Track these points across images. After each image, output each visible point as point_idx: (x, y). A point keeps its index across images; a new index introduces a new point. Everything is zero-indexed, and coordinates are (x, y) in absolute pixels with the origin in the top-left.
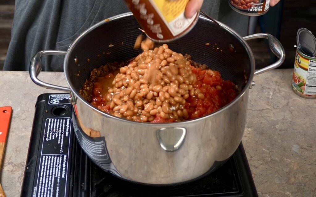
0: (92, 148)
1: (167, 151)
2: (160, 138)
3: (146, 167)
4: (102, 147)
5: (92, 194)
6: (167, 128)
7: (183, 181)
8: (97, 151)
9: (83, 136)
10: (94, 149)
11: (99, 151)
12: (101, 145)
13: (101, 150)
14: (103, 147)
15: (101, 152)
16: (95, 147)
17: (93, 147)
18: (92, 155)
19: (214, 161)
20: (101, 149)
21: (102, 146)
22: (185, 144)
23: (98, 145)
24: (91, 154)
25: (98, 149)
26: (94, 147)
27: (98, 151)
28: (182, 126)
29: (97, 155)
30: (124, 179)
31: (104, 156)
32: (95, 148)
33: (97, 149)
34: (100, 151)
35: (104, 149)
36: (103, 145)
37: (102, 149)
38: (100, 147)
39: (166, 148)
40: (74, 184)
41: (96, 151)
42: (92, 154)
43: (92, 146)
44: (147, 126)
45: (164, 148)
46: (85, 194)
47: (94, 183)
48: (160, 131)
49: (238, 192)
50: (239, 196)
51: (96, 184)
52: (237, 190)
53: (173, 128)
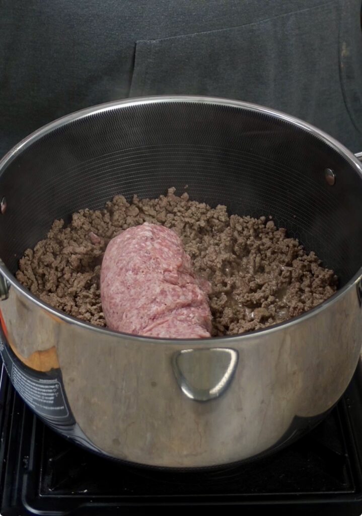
0: (34, 391)
1: (195, 400)
2: (181, 374)
3: (149, 436)
4: (55, 390)
5: (43, 479)
6: (195, 350)
8: (45, 399)
9: (13, 363)
10: (37, 394)
11: (49, 400)
12: (53, 387)
13: (52, 398)
14: (56, 392)
15: (52, 402)
16: (39, 389)
17: (34, 389)
18: (34, 406)
20: (52, 394)
21: (55, 388)
22: (234, 385)
23: (47, 387)
24: (32, 403)
25: (45, 394)
26: (37, 391)
27: (47, 400)
28: (231, 345)
29: (45, 407)
31: (60, 410)
32: (39, 393)
33: (43, 394)
34: (52, 400)
35: (60, 395)
36: (56, 386)
37: (55, 396)
38: (51, 391)
39: (194, 396)
40: (8, 456)
41: (41, 398)
42: (34, 403)
43: (32, 388)
44: (152, 344)
45: (190, 396)
46: (29, 479)
47: (50, 458)
48: (180, 354)
49: (353, 492)
50: (355, 500)
51: (53, 461)
52: (351, 488)
53: (208, 349)
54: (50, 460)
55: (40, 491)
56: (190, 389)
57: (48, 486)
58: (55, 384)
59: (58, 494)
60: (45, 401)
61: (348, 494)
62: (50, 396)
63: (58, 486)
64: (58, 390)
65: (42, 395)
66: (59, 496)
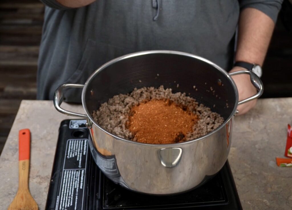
1: (166, 167)
2: (161, 156)
3: (149, 181)
5: (104, 202)
6: (167, 148)
9: (97, 154)
15: (112, 168)
19: (205, 175)
24: (104, 169)
25: (109, 165)
27: (110, 167)
28: (180, 146)
29: (109, 170)
30: (131, 190)
37: (113, 165)
38: (111, 163)
39: (166, 165)
40: (90, 193)
41: (108, 167)
43: (104, 163)
44: (150, 147)
45: (164, 165)
46: (99, 202)
47: (107, 193)
48: (161, 150)
49: (224, 201)
50: (225, 204)
51: (108, 194)
52: (223, 200)
53: (172, 148)
54: (107, 194)
55: (103, 206)
56: (165, 163)
57: (106, 204)
58: (113, 161)
59: (110, 207)
61: (222, 202)
63: (110, 204)
64: (114, 163)
66: (111, 208)
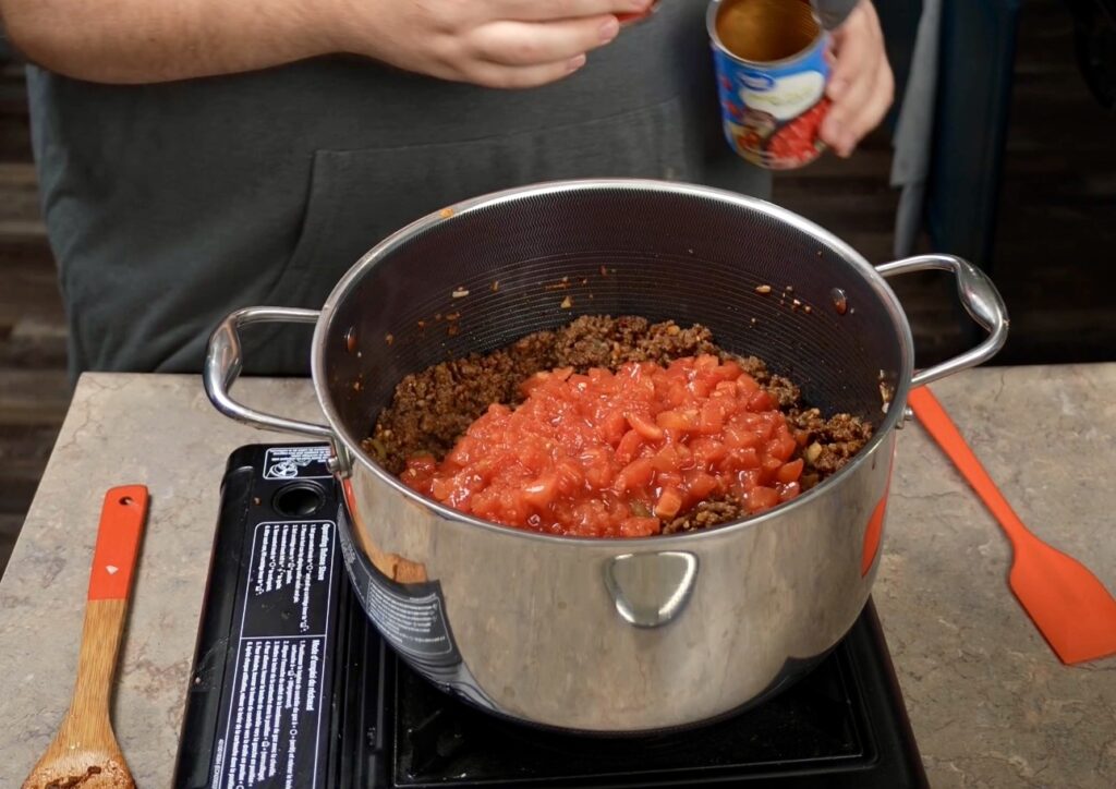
1: (636, 626)
2: (615, 585)
4: (432, 613)
5: (399, 761)
6: (636, 554)
7: (689, 721)
8: (418, 627)
9: (371, 577)
10: (407, 620)
11: (423, 628)
12: (430, 608)
13: (429, 624)
14: (434, 615)
15: (428, 630)
16: (410, 613)
17: (403, 614)
19: (783, 658)
20: (429, 619)
21: (433, 609)
22: (694, 600)
23: (420, 608)
24: (398, 636)
25: (418, 619)
26: (407, 615)
27: (420, 628)
28: (688, 546)
29: (416, 639)
30: (503, 715)
33: (415, 619)
34: (427, 628)
35: (439, 620)
36: (435, 606)
37: (431, 621)
38: (426, 614)
40: (344, 730)
41: (412, 626)
44: (573, 547)
45: (629, 618)
46: (377, 761)
47: (408, 728)
48: (614, 562)
49: (860, 756)
50: (864, 768)
51: (414, 731)
52: (856, 751)
53: (657, 553)
54: (410, 731)
55: (395, 779)
56: (629, 608)
57: (407, 770)
58: (431, 604)
59: (422, 783)
60: (417, 630)
61: (852, 759)
62: (425, 622)
63: (422, 770)
64: (437, 613)
65: (413, 621)
